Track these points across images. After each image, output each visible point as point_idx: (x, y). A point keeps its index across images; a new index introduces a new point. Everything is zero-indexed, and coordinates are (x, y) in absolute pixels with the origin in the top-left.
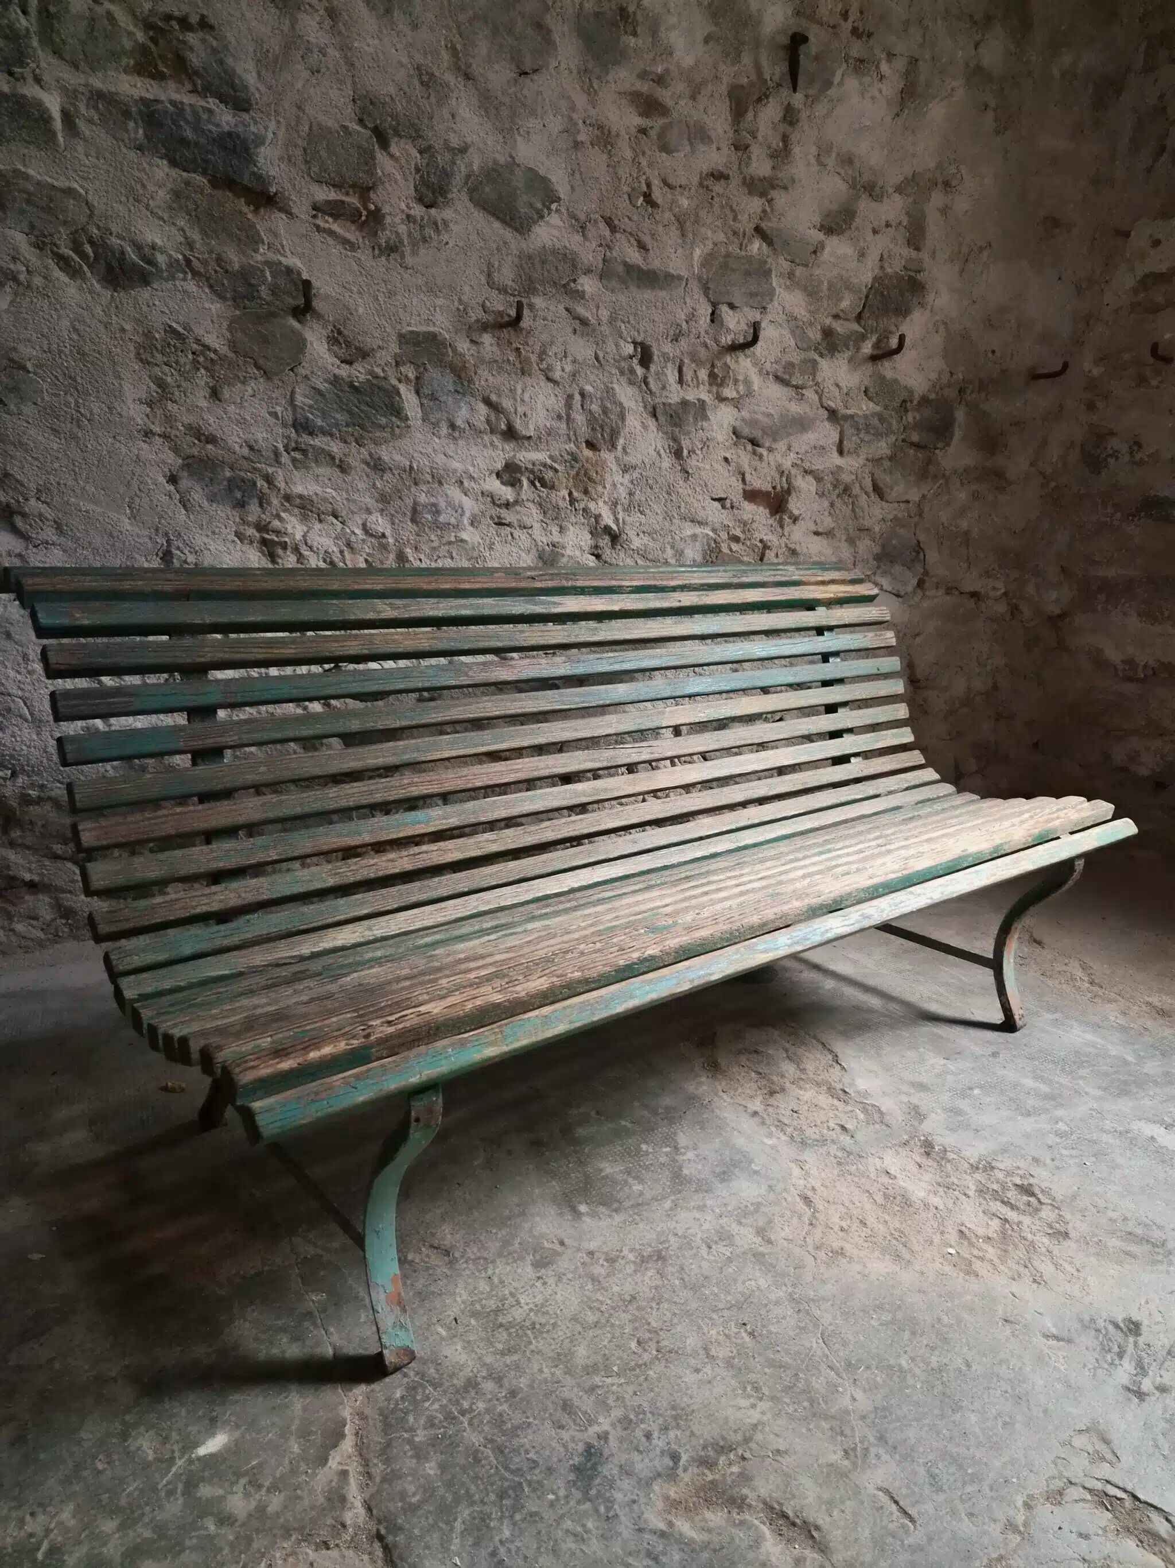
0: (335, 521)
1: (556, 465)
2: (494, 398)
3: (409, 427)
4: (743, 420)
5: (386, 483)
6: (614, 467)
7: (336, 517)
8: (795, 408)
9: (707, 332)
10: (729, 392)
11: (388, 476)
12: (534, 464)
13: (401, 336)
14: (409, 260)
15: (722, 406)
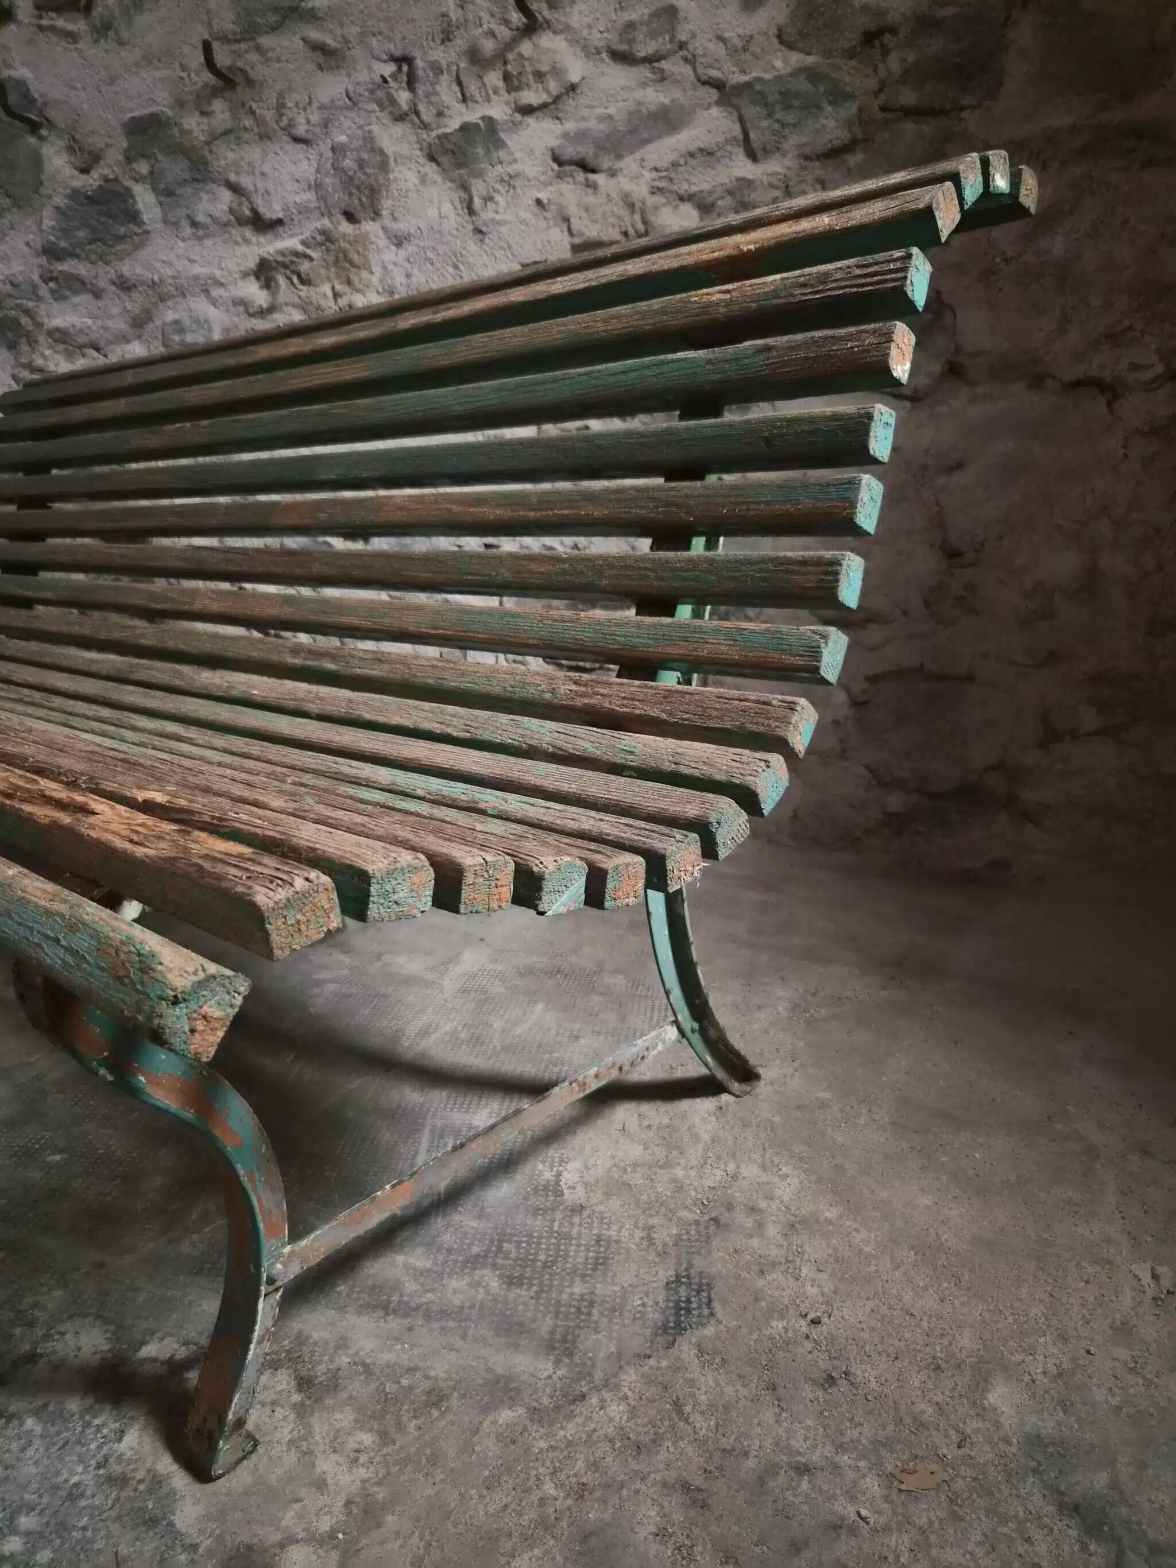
0: (95, 354)
1: (308, 252)
2: (233, 178)
3: (147, 232)
4: (566, 135)
5: (135, 303)
6: (383, 242)
7: (98, 350)
8: (654, 97)
9: (492, 15)
10: (531, 97)
11: (135, 295)
12: (284, 255)
13: (125, 126)
14: (125, 35)
15: (531, 120)
